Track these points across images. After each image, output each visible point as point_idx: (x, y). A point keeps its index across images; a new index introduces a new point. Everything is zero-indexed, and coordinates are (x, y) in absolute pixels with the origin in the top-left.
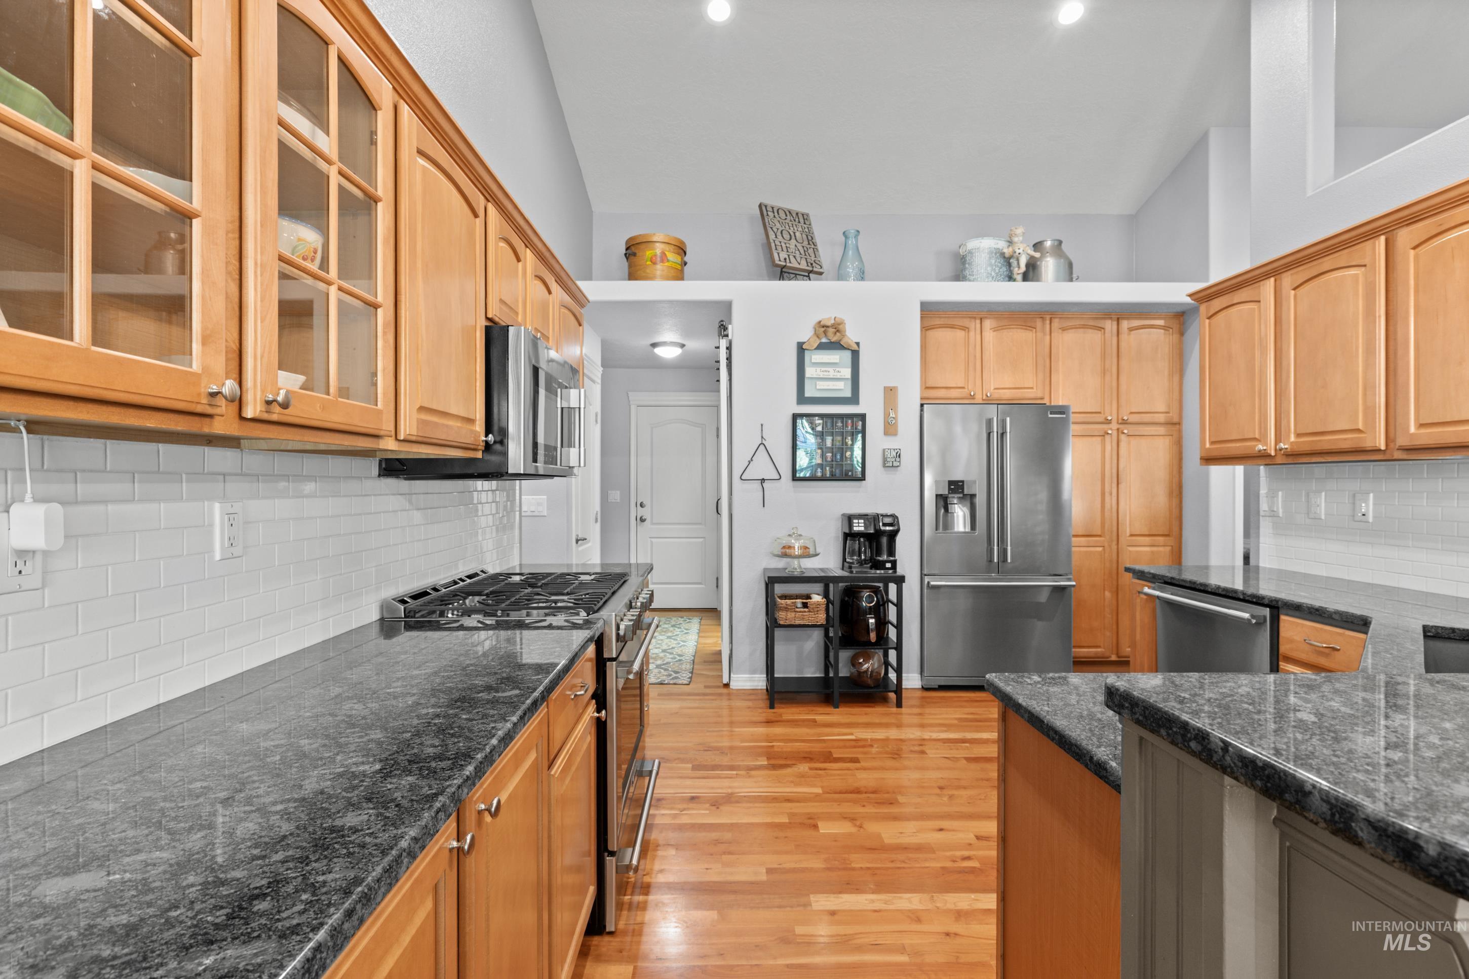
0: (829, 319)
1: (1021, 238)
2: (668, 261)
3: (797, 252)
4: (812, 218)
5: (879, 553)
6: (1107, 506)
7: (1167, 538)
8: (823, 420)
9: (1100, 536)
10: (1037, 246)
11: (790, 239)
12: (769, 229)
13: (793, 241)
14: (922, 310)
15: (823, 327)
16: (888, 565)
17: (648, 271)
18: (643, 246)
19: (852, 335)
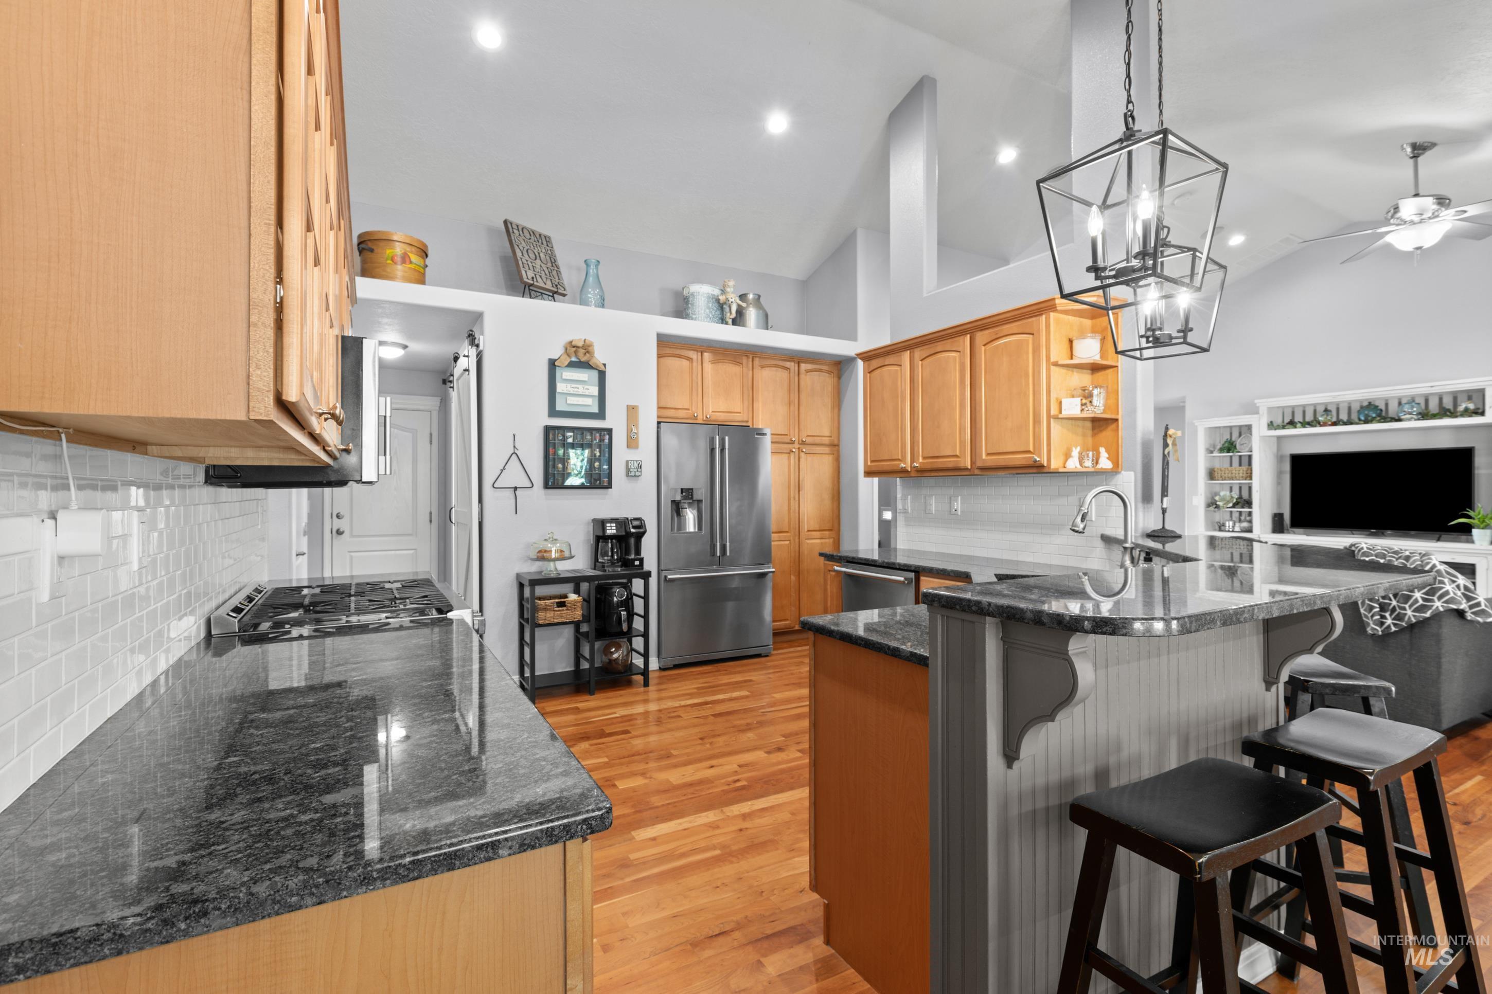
0: (580, 340)
1: (732, 289)
2: (411, 262)
3: (543, 272)
4: (553, 241)
5: (628, 552)
6: (792, 508)
7: (831, 532)
8: (573, 432)
9: (787, 532)
10: (743, 297)
11: (536, 259)
12: (516, 247)
13: (538, 261)
14: (658, 341)
15: (574, 347)
16: (637, 563)
17: (388, 270)
18: (382, 244)
19: (600, 356)
